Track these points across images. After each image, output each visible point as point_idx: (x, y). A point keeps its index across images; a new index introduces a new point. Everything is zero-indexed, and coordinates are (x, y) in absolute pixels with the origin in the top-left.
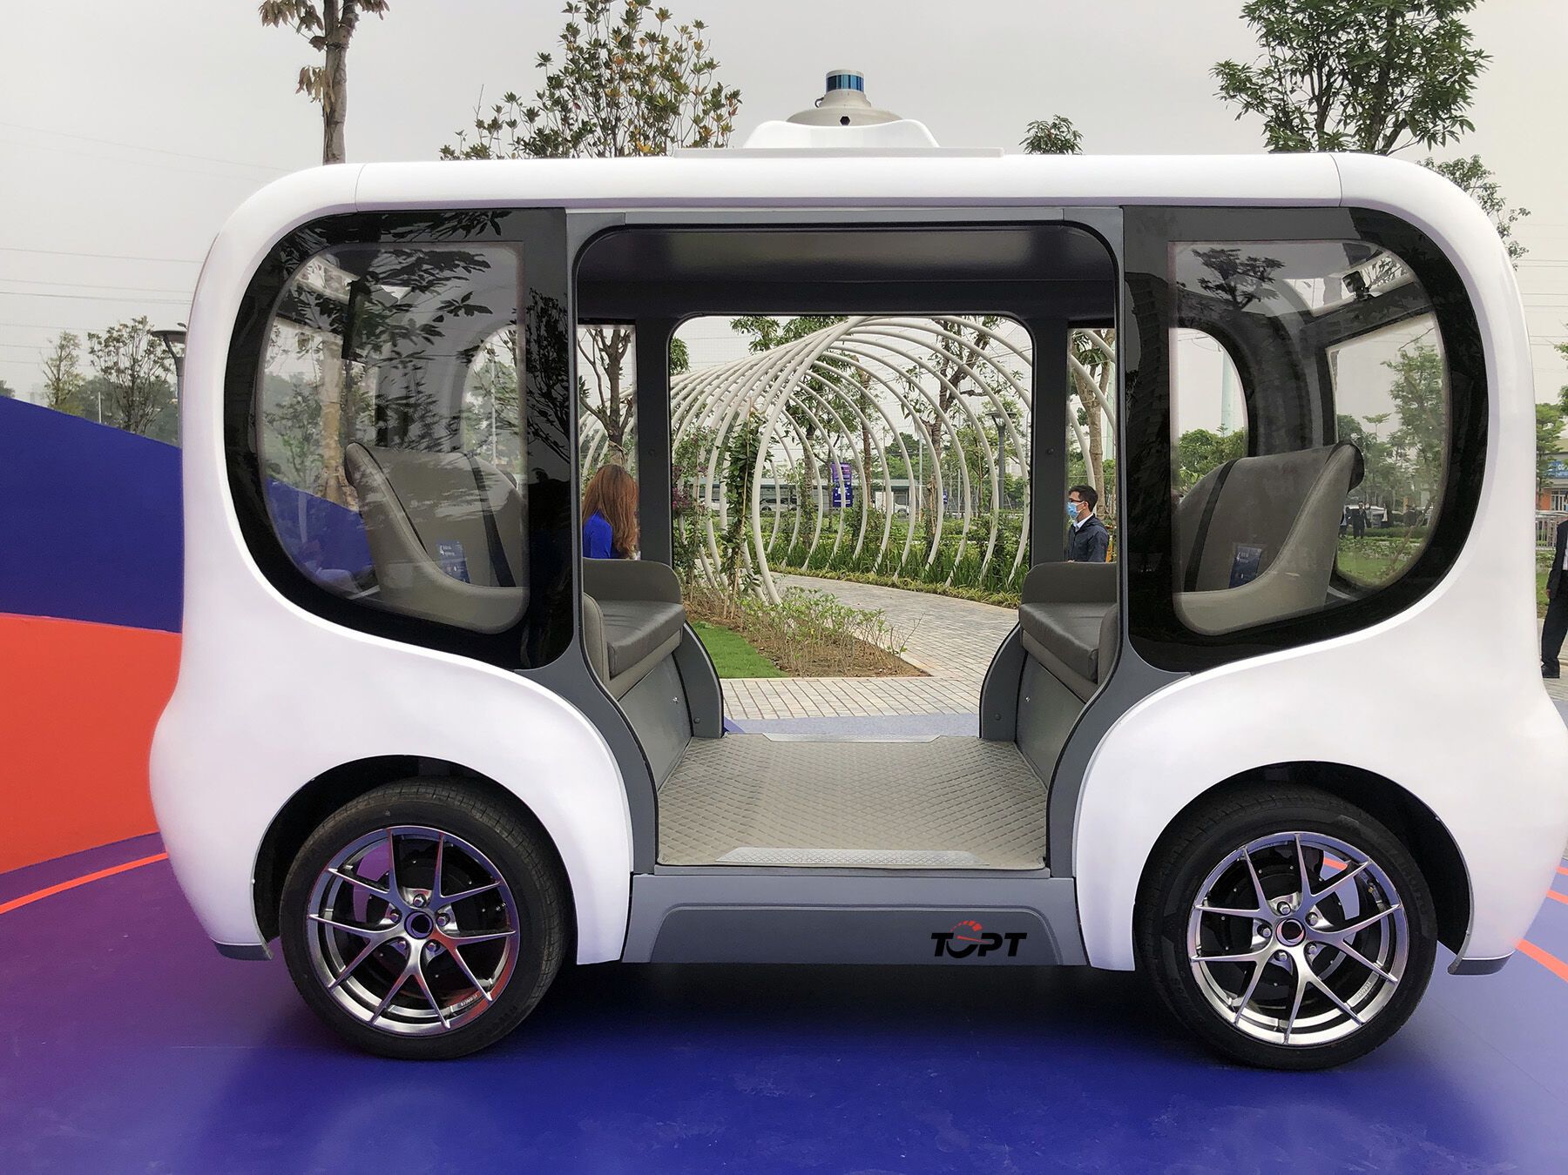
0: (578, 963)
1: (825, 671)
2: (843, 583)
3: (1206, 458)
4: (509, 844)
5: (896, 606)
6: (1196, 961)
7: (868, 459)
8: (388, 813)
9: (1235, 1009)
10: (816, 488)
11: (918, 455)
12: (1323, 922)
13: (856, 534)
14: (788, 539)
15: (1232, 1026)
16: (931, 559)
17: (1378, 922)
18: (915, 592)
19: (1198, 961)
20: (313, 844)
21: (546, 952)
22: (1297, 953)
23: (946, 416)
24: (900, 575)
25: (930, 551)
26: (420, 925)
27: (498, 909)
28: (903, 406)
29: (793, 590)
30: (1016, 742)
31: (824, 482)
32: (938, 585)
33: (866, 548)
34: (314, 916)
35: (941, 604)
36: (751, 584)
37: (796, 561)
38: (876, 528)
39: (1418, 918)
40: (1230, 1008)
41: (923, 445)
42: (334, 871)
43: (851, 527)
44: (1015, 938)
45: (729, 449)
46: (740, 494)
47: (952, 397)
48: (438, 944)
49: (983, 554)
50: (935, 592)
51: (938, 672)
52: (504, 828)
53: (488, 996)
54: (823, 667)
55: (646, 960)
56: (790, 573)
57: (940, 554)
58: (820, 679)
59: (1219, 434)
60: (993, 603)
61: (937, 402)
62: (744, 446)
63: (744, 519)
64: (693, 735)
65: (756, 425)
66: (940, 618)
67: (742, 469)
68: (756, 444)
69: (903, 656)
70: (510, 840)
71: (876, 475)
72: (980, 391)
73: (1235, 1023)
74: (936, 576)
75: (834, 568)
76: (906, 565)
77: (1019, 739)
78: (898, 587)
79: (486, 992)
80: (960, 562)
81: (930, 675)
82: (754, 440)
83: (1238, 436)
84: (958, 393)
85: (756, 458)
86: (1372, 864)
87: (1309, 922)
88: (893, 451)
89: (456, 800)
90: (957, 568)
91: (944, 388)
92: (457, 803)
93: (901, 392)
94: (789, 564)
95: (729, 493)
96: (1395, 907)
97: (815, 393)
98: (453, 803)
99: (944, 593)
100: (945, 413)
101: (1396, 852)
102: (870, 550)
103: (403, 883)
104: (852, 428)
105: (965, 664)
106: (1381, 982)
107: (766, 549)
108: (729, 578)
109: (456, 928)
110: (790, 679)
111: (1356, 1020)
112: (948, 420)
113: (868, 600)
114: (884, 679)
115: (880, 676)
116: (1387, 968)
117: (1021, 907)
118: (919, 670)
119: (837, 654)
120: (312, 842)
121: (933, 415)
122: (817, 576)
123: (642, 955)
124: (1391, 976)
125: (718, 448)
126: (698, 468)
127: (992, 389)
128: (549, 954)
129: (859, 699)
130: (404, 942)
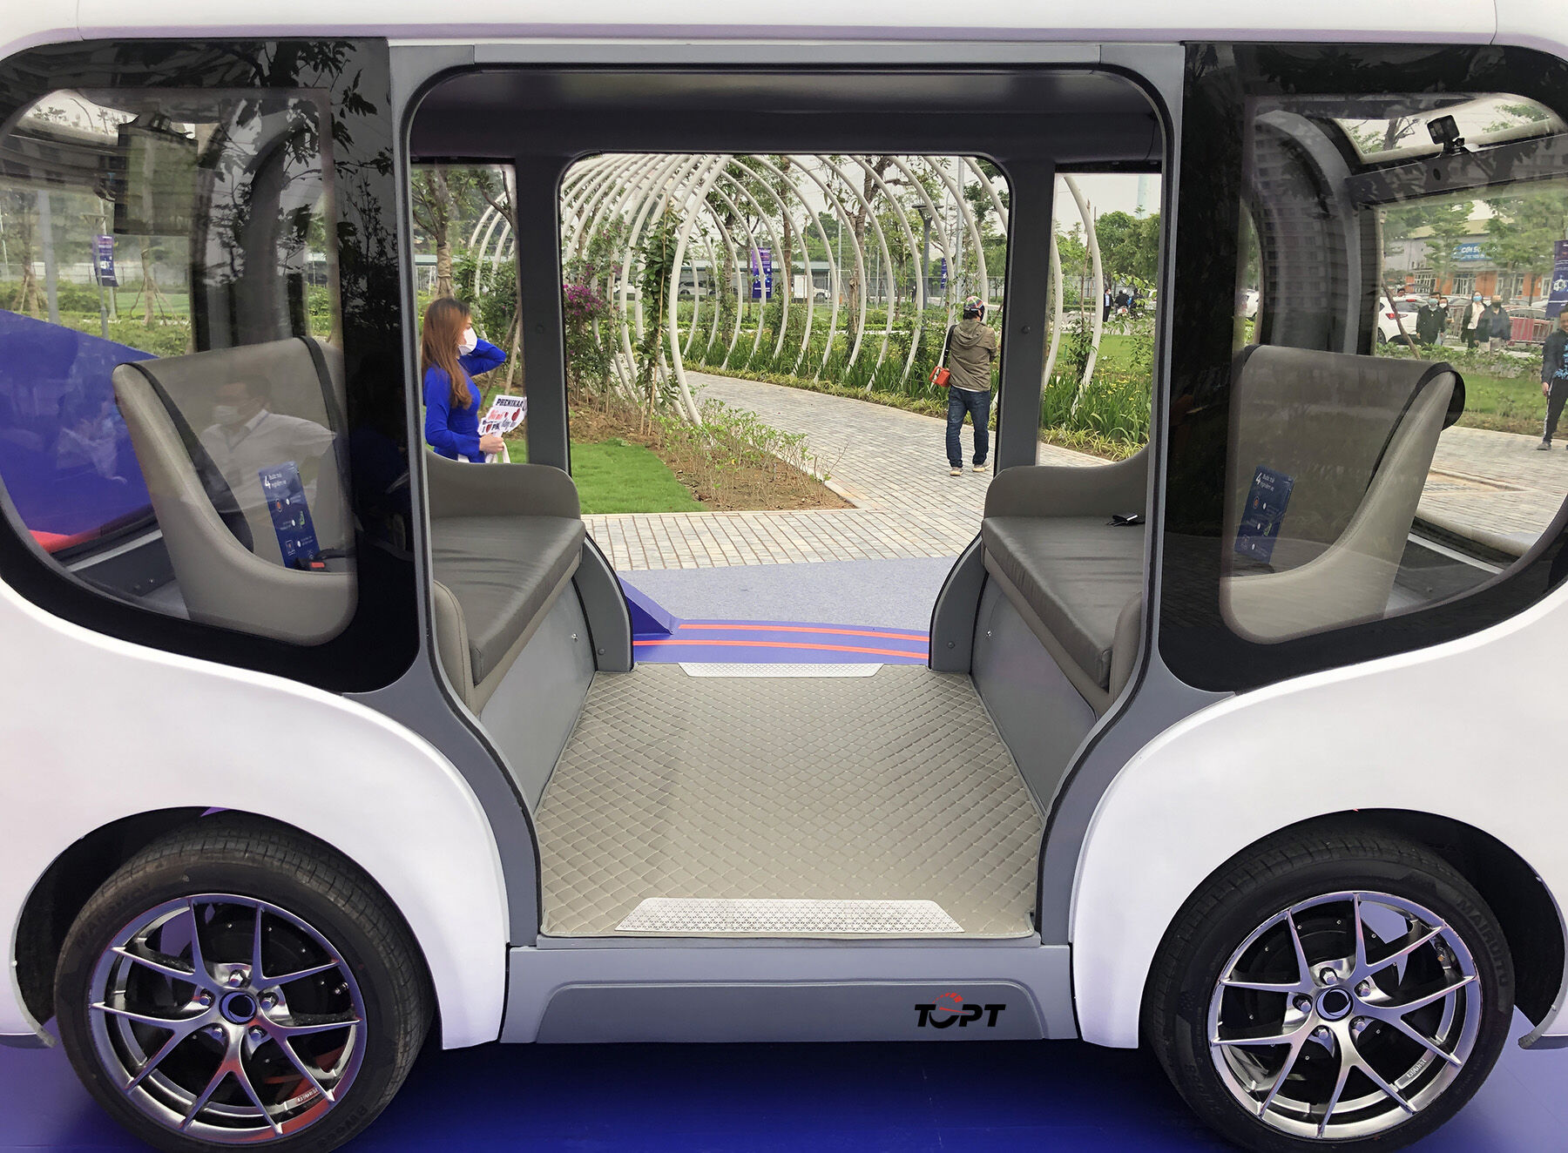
0: (444, 1048)
1: (745, 501)
2: (764, 386)
3: (1123, 241)
4: (346, 915)
5: (817, 415)
6: (1217, 1045)
7: (787, 241)
8: (186, 879)
9: (1260, 1096)
10: (734, 270)
11: (836, 236)
12: (1377, 994)
13: (776, 331)
14: (707, 336)
15: (1258, 1120)
16: (852, 362)
17: (1443, 999)
18: (835, 398)
19: (1220, 1045)
20: (89, 917)
21: (401, 1043)
22: (1341, 1029)
23: (871, 206)
24: (821, 378)
25: (852, 351)
26: (240, 1007)
27: (338, 991)
28: (826, 195)
29: (712, 403)
30: (971, 673)
31: (743, 264)
32: (859, 390)
33: (786, 345)
34: (100, 1005)
35: (862, 411)
36: (669, 395)
37: (715, 360)
38: (797, 324)
39: (1496, 992)
40: (1253, 1094)
41: (842, 226)
42: (120, 950)
43: (771, 324)
44: (995, 1009)
45: (644, 250)
46: (656, 301)
47: (877, 186)
48: (264, 1033)
49: (905, 357)
50: (856, 397)
51: (863, 506)
52: (340, 894)
53: (330, 1095)
54: (743, 497)
55: (530, 1040)
56: (709, 373)
57: (861, 355)
58: (741, 513)
59: (1137, 217)
60: (914, 411)
61: (861, 191)
62: (660, 248)
63: (660, 328)
64: (596, 669)
65: (673, 224)
66: (862, 430)
67: (658, 273)
68: (673, 246)
69: (827, 483)
70: (347, 909)
71: (795, 258)
72: (906, 179)
73: (1261, 1115)
74: (856, 378)
75: (754, 368)
76: (827, 365)
77: (974, 671)
78: (818, 391)
79: (327, 1090)
80: (882, 365)
81: (854, 507)
82: (670, 241)
83: (1155, 219)
84: (882, 182)
85: (673, 262)
86: (1448, 930)
87: (1359, 993)
88: (811, 231)
89: (275, 860)
90: (879, 371)
91: (868, 178)
92: (276, 863)
93: (824, 180)
94: (708, 363)
95: (645, 299)
96: (1468, 979)
97: (734, 180)
98: (272, 863)
99: (865, 398)
100: (869, 203)
101: (1478, 913)
102: (791, 350)
103: (213, 956)
104: (772, 213)
105: (889, 490)
106: (1439, 1063)
107: (682, 352)
108: (646, 390)
109: (287, 1013)
110: (710, 513)
111: (1406, 1108)
112: (871, 211)
113: (789, 407)
114: (808, 512)
115: (803, 508)
116: (1449, 1047)
117: (1006, 980)
118: (842, 499)
119: (759, 479)
120: (88, 914)
121: (857, 207)
122: (737, 377)
123: (525, 1033)
124: (1452, 1057)
125: (632, 248)
126: (612, 268)
127: (918, 178)
128: (406, 1045)
129: (781, 539)
130: (220, 1030)
